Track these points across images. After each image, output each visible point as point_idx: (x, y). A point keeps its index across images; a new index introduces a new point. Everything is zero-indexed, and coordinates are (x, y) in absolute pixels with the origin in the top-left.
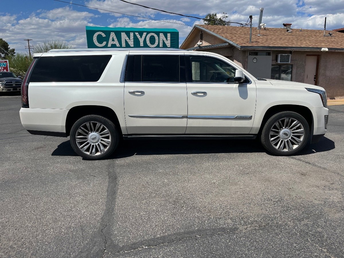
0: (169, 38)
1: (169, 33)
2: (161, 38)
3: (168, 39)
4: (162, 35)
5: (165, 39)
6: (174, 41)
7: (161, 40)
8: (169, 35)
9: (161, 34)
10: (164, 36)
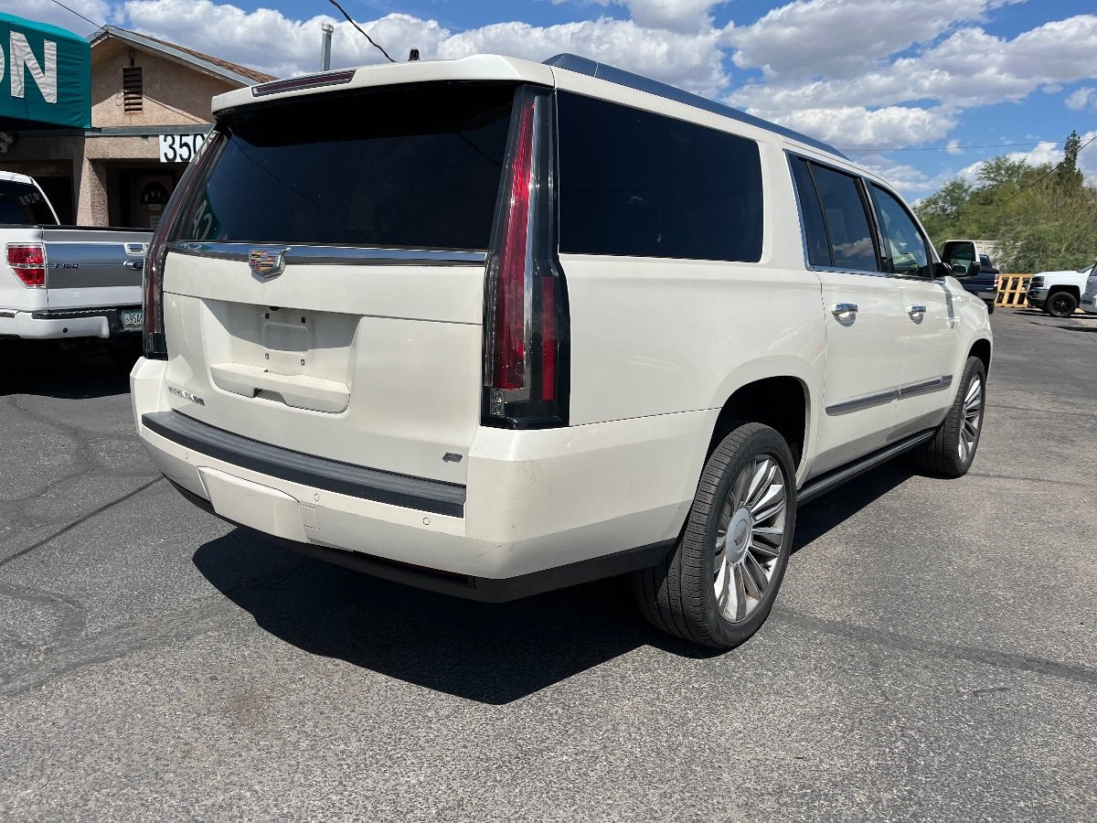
0: (51, 64)
1: (52, 38)
2: (17, 53)
3: (47, 64)
4: (20, 44)
5: (33, 63)
6: (71, 80)
7: (17, 65)
8: (50, 48)
9: (15, 36)
10: (29, 50)
